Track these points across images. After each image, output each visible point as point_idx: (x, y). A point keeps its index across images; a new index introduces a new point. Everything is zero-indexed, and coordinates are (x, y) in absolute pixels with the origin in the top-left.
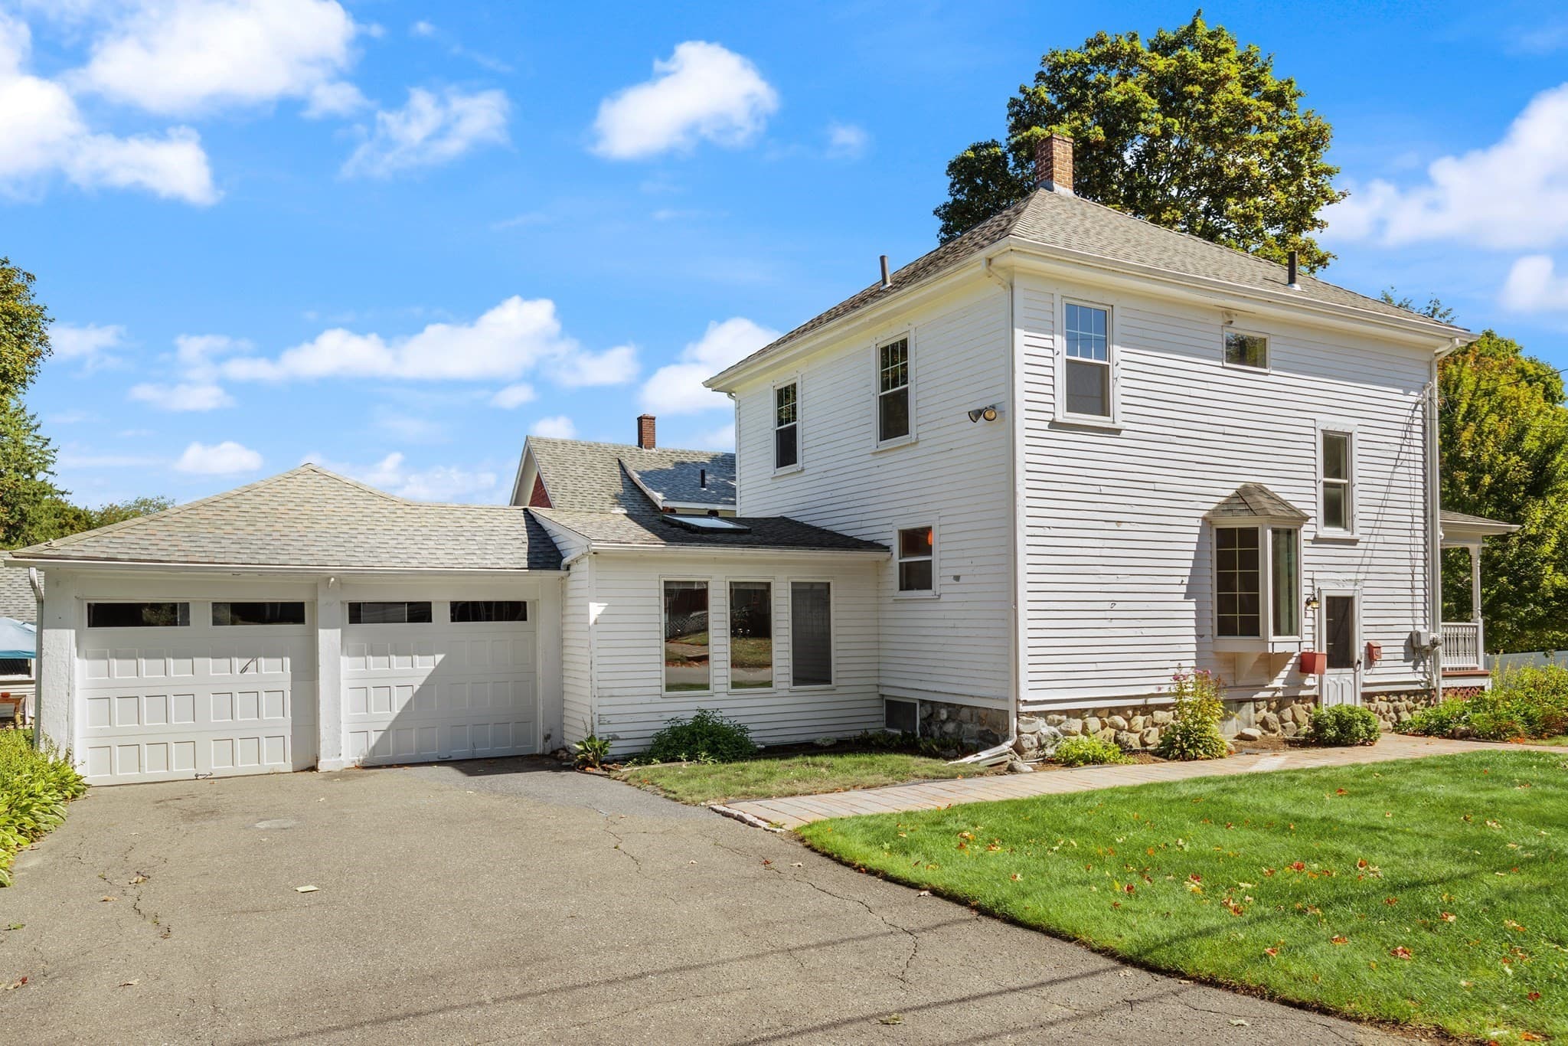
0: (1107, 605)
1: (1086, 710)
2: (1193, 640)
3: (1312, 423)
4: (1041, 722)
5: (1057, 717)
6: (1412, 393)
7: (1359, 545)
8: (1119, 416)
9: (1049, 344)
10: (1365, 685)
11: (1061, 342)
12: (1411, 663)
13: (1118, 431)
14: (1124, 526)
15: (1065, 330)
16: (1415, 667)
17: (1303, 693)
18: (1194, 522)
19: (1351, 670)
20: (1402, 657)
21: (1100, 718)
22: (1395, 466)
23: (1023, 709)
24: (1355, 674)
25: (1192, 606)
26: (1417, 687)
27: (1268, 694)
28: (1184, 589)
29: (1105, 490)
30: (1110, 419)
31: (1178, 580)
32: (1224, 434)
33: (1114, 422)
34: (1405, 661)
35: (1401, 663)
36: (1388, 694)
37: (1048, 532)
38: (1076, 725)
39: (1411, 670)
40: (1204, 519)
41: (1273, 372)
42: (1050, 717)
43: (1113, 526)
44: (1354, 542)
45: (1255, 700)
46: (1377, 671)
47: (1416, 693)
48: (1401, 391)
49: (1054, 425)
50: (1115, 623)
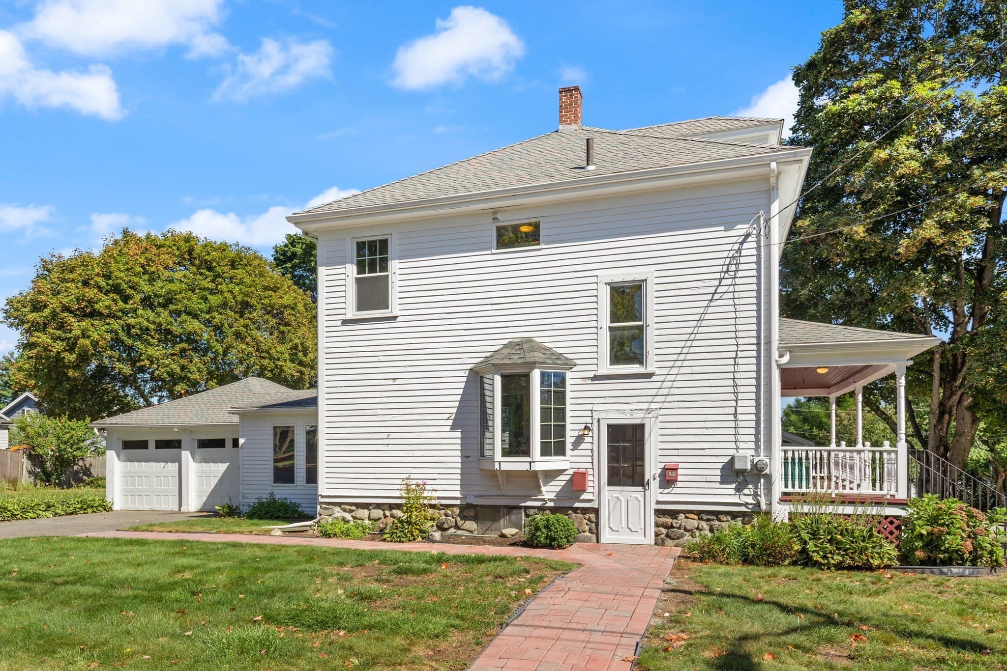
0: (384, 436)
1: (371, 504)
2: (459, 459)
3: (594, 280)
4: (337, 509)
5: (347, 507)
6: (739, 226)
7: (654, 378)
8: (395, 308)
9: (343, 271)
10: (658, 502)
11: (352, 270)
12: (734, 486)
13: (395, 318)
14: (398, 382)
15: (355, 259)
16: (739, 490)
17: (577, 505)
18: (462, 373)
19: (640, 488)
20: (718, 479)
21: (383, 510)
22: (711, 300)
23: (321, 500)
24: (644, 492)
25: (458, 434)
26: (743, 509)
27: (539, 504)
28: (450, 422)
29: (382, 359)
30: (389, 310)
31: (447, 416)
32: (492, 304)
33: (392, 312)
34: (721, 483)
35: (718, 485)
36: (699, 513)
37: (340, 390)
38: (364, 513)
39: (733, 492)
40: (471, 370)
41: (544, 247)
42: (342, 506)
43: (391, 382)
44: (649, 375)
45: (527, 508)
46: (675, 490)
47: (743, 514)
48: (722, 228)
49: (345, 322)
50: (390, 447)
